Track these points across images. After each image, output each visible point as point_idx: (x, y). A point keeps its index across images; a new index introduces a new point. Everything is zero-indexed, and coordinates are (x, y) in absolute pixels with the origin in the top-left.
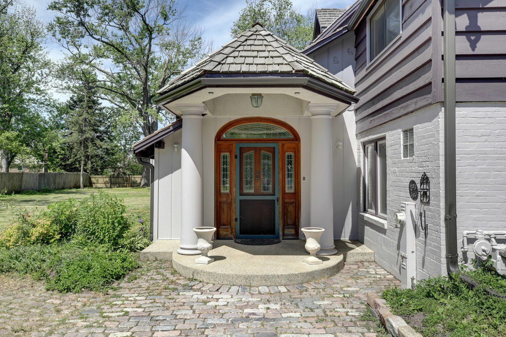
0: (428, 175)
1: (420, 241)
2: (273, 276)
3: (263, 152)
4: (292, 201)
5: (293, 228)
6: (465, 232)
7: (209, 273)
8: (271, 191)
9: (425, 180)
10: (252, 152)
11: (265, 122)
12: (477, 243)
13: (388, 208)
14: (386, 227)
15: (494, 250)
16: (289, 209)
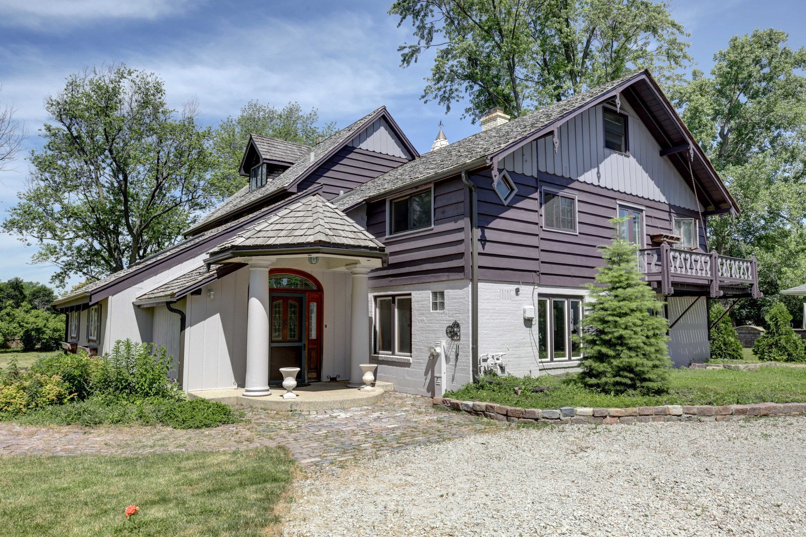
0: (459, 322)
1: (451, 365)
2: (358, 399)
3: (290, 301)
4: (314, 346)
5: (314, 372)
6: (481, 355)
7: (309, 403)
8: (296, 338)
9: (456, 325)
10: (281, 301)
11: (293, 273)
12: (488, 361)
13: (413, 346)
14: (411, 362)
15: (496, 364)
16: (312, 355)
